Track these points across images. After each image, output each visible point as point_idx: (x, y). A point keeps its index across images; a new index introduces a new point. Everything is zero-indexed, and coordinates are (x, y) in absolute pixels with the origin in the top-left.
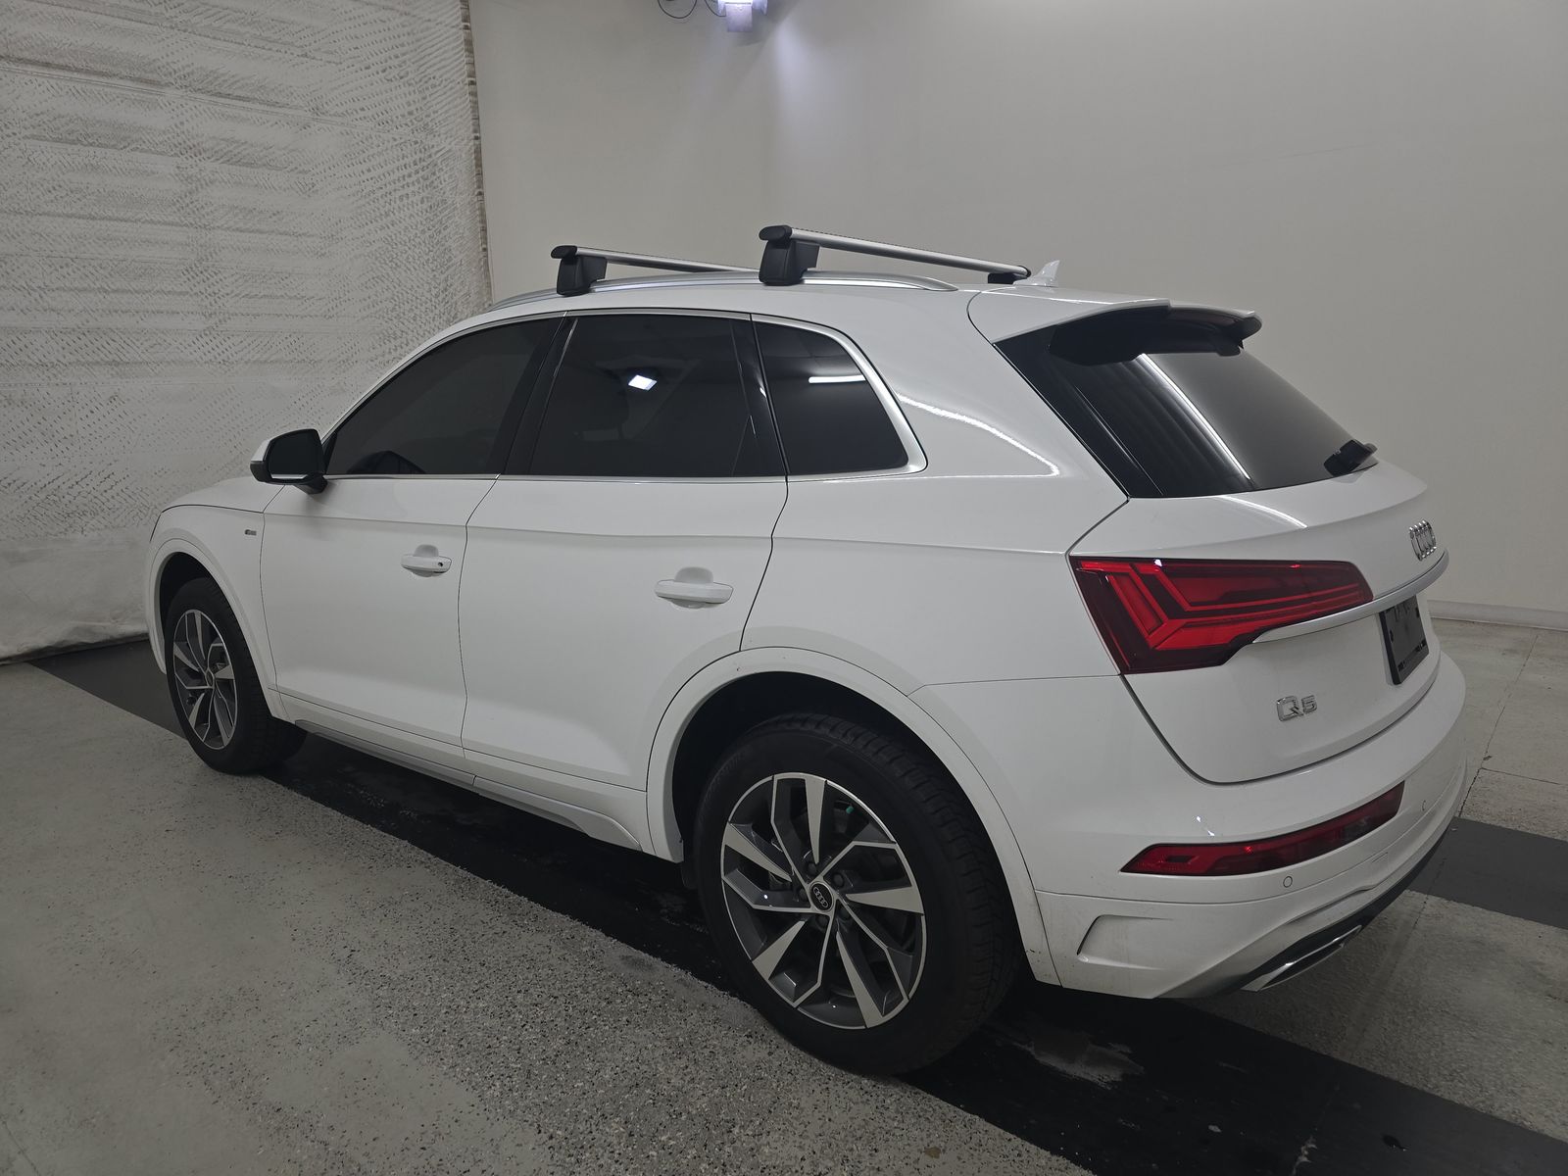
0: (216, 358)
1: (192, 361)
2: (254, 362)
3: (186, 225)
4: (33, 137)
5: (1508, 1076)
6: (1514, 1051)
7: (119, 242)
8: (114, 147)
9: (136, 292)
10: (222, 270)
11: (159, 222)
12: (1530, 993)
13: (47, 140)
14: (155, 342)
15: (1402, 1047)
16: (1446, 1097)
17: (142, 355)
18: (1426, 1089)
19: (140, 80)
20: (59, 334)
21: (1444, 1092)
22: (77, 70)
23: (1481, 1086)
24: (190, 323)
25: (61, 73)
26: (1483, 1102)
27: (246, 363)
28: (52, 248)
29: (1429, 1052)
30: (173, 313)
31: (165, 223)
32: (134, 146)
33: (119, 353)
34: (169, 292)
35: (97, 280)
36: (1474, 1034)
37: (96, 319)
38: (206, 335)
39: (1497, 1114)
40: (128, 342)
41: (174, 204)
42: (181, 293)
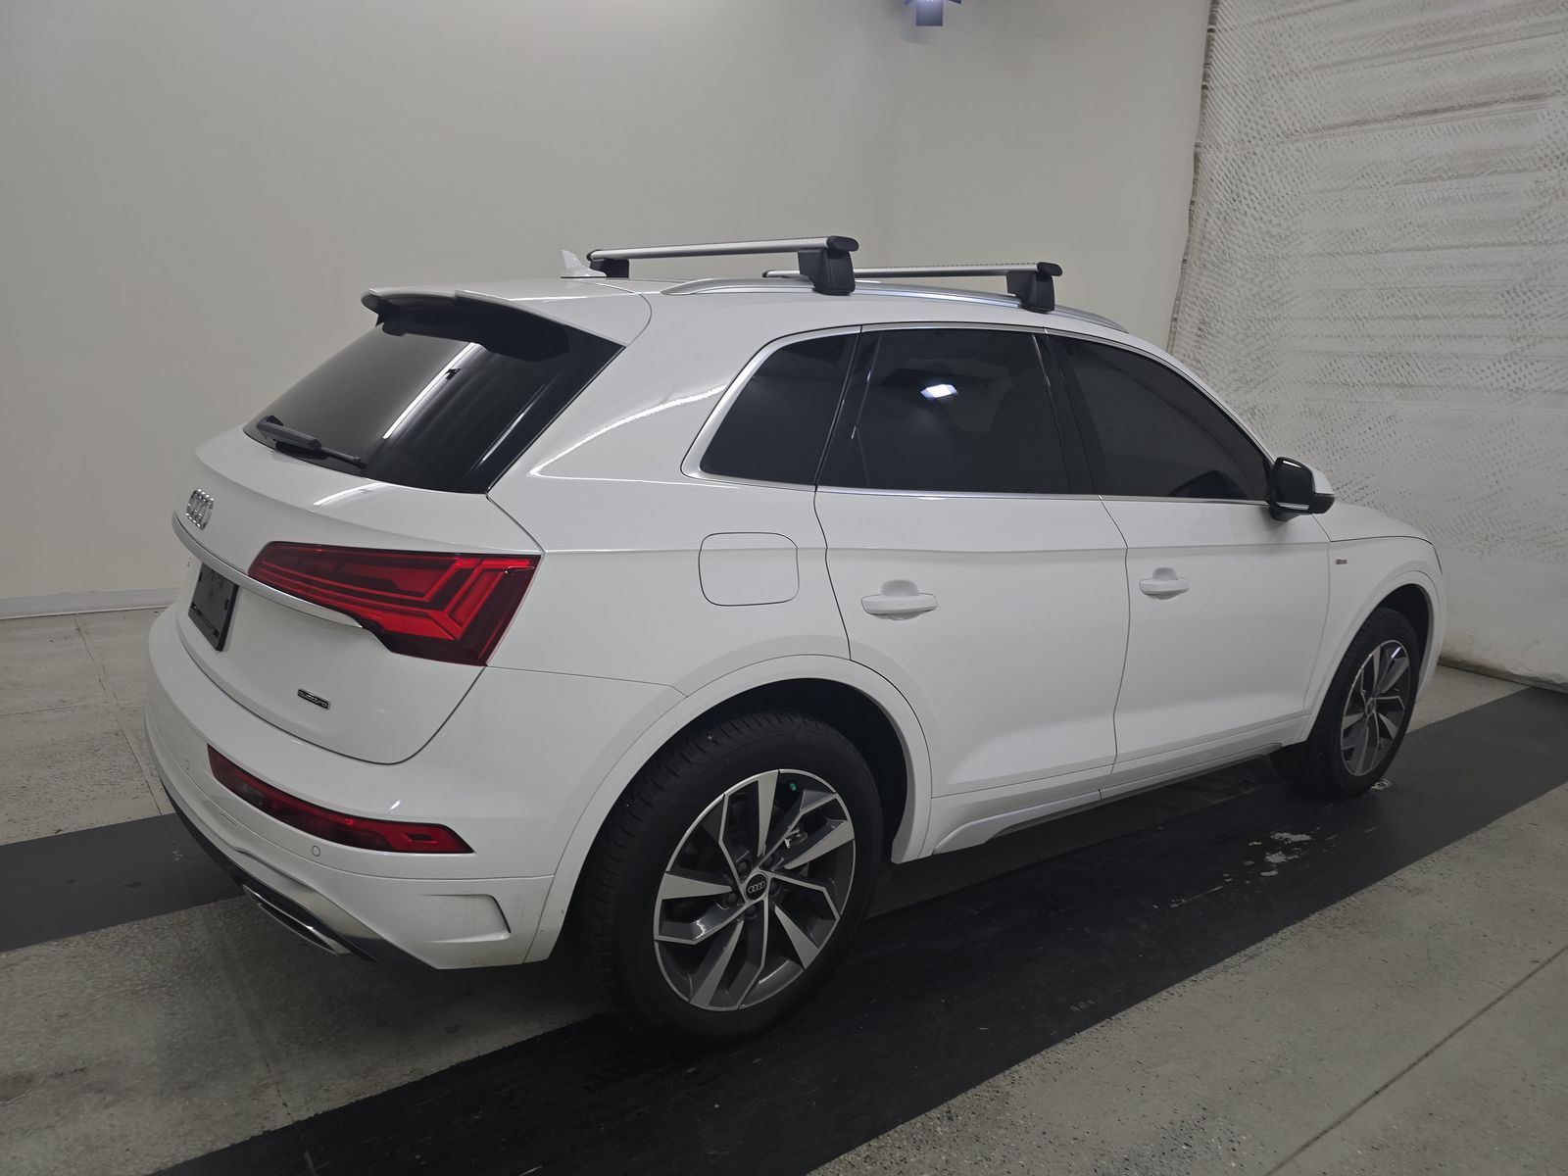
0: (1508, 385)
1: (1479, 387)
2: (1557, 392)
3: (1524, 244)
4: (1403, 182)
5: (84, 967)
6: (90, 991)
7: (1444, 269)
8: (1472, 175)
9: (1445, 317)
10: (1550, 289)
11: (1494, 244)
12: (103, 1059)
13: (1414, 182)
14: (1446, 366)
15: (174, 937)
16: (120, 926)
17: (1428, 378)
18: (137, 922)
19: (1523, 99)
20: (1367, 358)
21: (122, 929)
22: (1461, 108)
23: (100, 947)
24: (1493, 348)
25: (1445, 115)
26: (93, 938)
27: (1545, 392)
28: (1385, 281)
29: (153, 947)
30: (1476, 337)
31: (1501, 245)
32: (1493, 169)
33: (1409, 377)
34: (1479, 316)
35: (1414, 307)
36: (128, 983)
37: (1400, 345)
38: (1506, 360)
39: (78, 937)
40: (1420, 365)
41: (1518, 223)
42: (1494, 317)
